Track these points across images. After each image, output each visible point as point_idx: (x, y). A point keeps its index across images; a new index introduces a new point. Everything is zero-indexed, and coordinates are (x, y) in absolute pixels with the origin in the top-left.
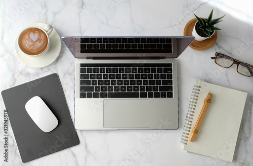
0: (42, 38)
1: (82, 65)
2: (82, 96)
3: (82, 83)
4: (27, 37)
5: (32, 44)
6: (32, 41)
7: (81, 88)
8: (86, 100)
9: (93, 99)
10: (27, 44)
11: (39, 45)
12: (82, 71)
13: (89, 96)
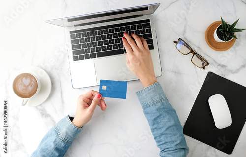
0: (33, 82)
1: (71, 32)
2: (76, 59)
3: (73, 47)
4: (20, 82)
5: (24, 88)
6: (25, 86)
7: (74, 52)
8: (79, 61)
9: (85, 60)
10: (20, 88)
11: (30, 89)
12: (72, 37)
13: (82, 58)
